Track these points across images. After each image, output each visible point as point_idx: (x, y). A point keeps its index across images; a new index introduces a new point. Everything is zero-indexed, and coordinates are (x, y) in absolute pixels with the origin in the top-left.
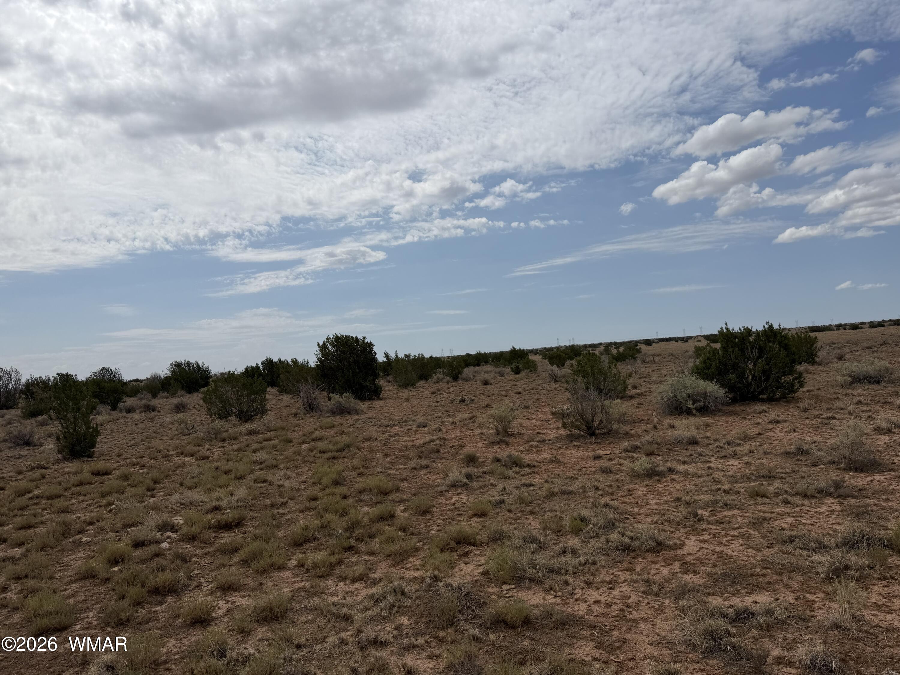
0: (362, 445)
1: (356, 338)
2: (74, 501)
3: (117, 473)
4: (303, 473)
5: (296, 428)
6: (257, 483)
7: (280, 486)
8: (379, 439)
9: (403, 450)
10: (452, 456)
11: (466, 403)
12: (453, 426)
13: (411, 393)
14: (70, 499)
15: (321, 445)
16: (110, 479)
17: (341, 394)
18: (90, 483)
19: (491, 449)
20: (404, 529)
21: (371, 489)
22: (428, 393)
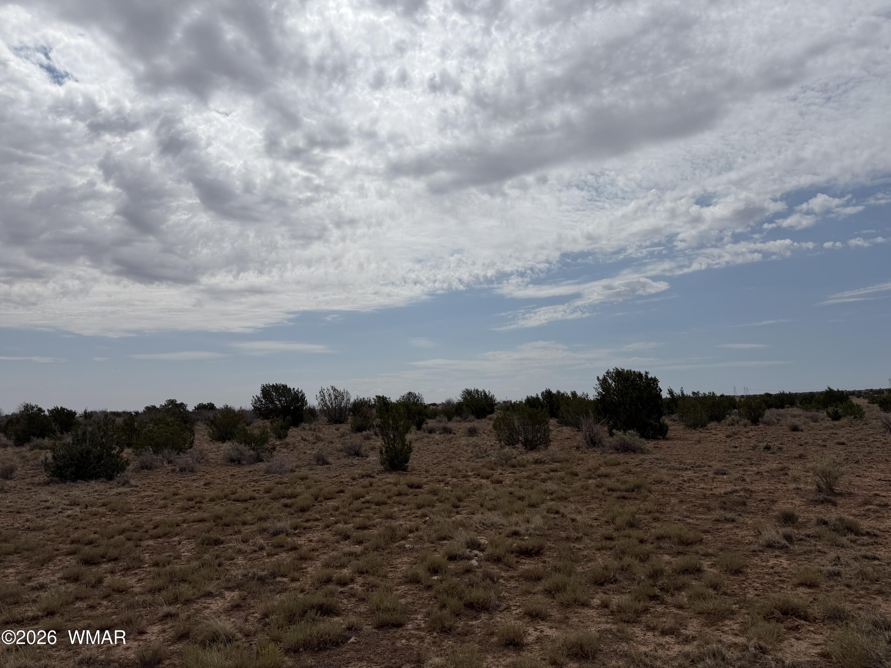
0: (653, 488)
1: (640, 373)
2: (396, 509)
3: (427, 487)
4: (593, 510)
5: (580, 462)
6: (551, 513)
7: (573, 520)
8: (672, 483)
9: (701, 498)
10: (763, 511)
11: (771, 451)
12: (758, 477)
13: (703, 435)
14: (392, 507)
15: (609, 482)
16: (422, 493)
17: (625, 431)
18: (406, 494)
19: (811, 508)
20: (715, 587)
21: (670, 537)
22: (721, 436)
